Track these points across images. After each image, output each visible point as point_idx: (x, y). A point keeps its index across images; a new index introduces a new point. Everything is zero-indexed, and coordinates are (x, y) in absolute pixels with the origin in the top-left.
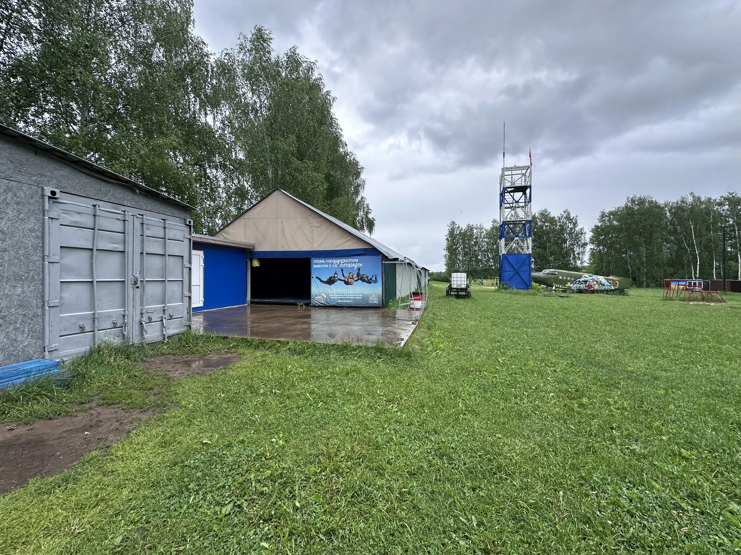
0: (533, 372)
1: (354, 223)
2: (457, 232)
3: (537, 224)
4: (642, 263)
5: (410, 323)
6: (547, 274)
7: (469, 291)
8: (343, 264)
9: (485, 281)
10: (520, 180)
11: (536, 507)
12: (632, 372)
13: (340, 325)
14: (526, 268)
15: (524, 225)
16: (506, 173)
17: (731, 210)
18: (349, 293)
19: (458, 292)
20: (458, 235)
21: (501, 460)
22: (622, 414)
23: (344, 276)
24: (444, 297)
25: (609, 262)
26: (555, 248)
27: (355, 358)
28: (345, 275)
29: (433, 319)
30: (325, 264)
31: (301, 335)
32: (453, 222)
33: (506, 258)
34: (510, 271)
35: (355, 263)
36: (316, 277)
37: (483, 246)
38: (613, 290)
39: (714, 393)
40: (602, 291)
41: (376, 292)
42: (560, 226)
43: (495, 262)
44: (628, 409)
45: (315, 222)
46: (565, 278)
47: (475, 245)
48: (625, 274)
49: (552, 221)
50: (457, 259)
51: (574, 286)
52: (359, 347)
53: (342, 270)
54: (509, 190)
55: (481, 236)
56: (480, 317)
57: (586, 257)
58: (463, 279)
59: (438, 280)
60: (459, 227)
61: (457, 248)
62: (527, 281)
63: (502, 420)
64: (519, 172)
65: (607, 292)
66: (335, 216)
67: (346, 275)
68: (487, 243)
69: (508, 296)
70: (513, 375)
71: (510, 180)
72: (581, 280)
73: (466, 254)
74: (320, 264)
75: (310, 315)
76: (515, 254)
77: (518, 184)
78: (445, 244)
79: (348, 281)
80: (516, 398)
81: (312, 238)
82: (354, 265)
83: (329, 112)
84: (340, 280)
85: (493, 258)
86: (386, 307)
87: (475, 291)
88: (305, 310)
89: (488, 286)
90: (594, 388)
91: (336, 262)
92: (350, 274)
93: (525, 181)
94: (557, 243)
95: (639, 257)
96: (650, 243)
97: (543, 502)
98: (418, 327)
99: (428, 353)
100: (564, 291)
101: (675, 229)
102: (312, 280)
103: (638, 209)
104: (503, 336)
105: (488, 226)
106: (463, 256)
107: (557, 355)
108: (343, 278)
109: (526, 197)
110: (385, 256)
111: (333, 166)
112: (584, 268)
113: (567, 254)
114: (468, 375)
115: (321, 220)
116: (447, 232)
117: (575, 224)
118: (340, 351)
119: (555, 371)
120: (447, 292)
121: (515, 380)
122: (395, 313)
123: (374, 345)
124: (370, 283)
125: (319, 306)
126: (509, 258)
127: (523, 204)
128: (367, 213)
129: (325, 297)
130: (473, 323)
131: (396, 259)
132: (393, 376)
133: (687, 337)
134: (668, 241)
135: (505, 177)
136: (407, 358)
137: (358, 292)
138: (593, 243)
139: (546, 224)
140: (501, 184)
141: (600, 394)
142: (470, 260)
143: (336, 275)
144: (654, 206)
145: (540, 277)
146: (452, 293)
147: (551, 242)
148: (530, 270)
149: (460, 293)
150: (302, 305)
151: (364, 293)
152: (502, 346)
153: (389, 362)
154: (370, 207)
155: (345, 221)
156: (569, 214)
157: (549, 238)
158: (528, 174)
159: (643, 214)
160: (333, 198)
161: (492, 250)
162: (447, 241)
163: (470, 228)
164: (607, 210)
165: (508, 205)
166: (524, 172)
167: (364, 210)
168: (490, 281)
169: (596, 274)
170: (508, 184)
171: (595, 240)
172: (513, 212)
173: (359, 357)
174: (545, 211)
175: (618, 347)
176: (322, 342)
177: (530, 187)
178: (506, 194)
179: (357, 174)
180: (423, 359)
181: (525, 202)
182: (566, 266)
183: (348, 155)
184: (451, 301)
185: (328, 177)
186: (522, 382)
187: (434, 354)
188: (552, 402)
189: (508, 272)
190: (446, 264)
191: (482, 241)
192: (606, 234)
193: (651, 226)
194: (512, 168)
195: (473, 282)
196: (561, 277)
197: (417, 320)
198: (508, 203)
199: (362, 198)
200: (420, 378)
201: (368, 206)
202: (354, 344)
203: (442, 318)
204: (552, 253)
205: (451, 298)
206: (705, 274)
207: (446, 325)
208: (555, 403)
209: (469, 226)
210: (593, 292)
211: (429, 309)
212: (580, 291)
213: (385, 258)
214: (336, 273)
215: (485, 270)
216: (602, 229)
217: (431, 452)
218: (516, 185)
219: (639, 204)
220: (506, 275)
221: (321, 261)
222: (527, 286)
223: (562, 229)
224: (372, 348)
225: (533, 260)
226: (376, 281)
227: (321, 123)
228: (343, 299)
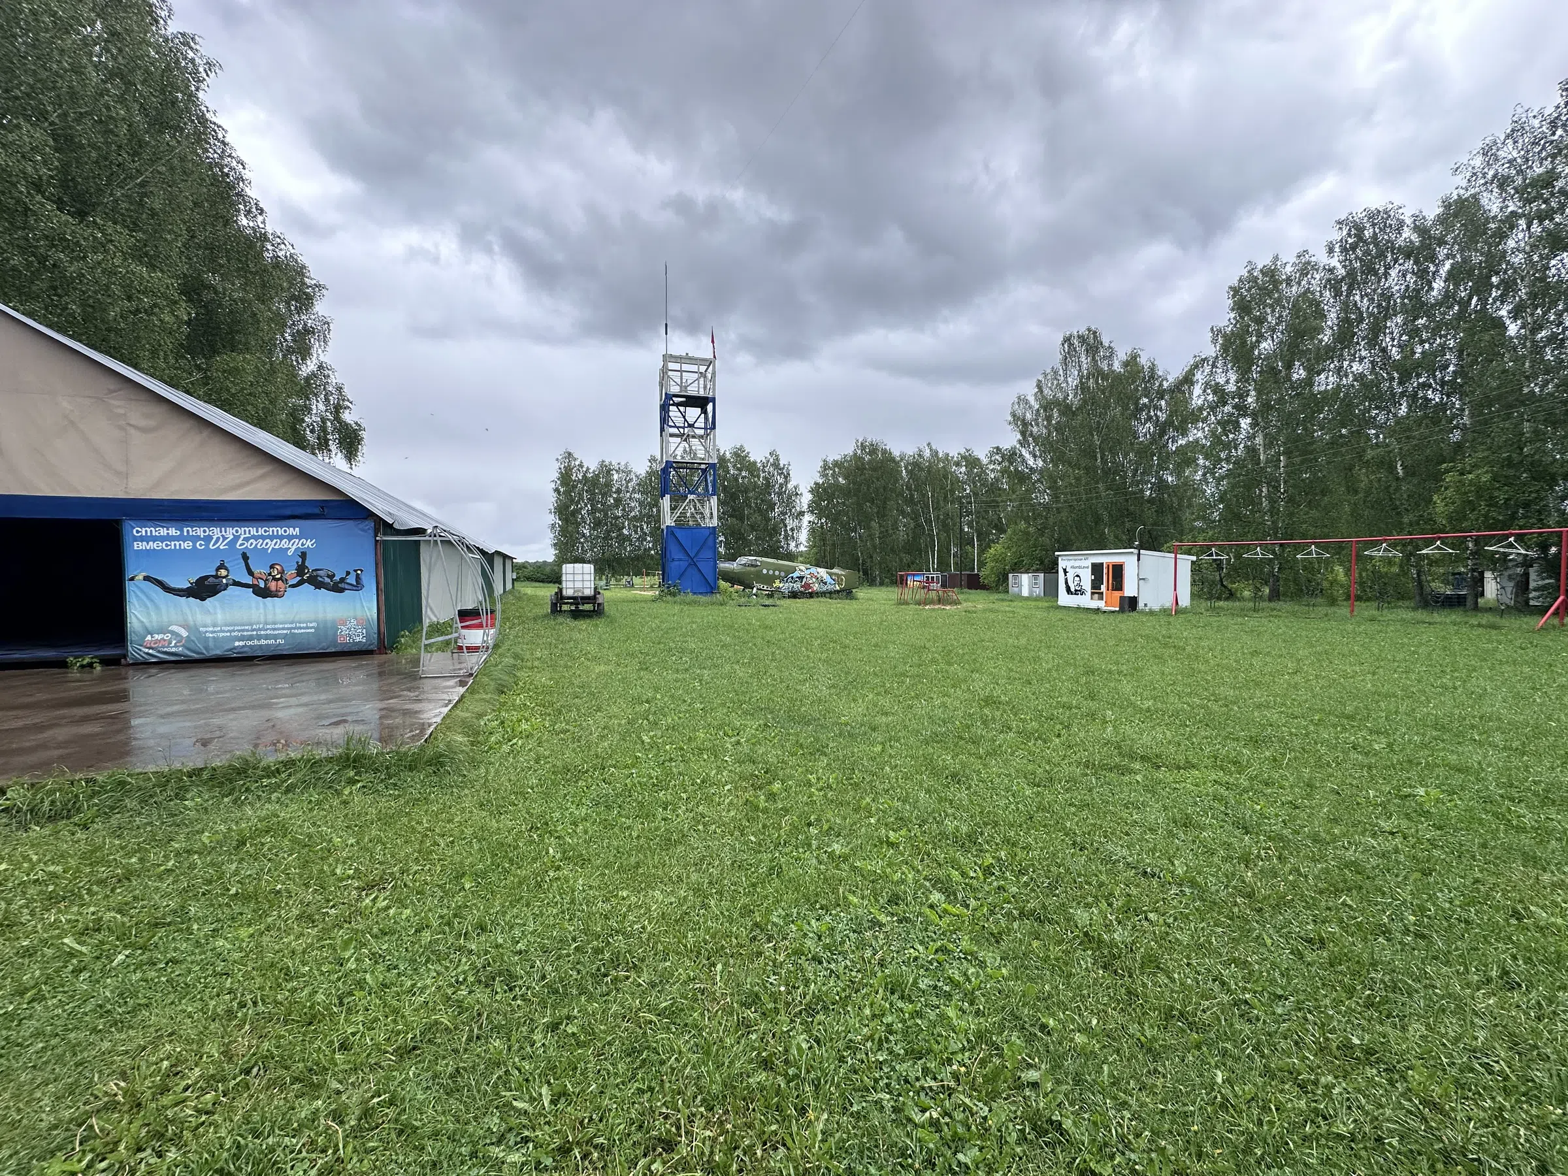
0: (701, 750)
1: (294, 429)
2: (577, 476)
3: (728, 472)
4: (875, 547)
5: (452, 682)
6: (744, 565)
7: (600, 601)
8: (247, 539)
9: (637, 580)
10: (696, 384)
11: (672, 1013)
12: (846, 724)
13: (234, 709)
14: (708, 554)
15: (704, 471)
16: (671, 366)
17: (968, 473)
18: (270, 618)
19: (577, 604)
20: (579, 481)
21: (619, 942)
22: (825, 796)
23: (251, 573)
24: (545, 616)
25: (834, 545)
26: (756, 518)
27: (274, 796)
28: (256, 571)
29: (511, 670)
30: (181, 538)
31: (61, 759)
32: (570, 454)
33: (673, 533)
34: (680, 560)
35: (290, 538)
36: (146, 578)
37: (632, 509)
38: (838, 592)
39: (935, 738)
40: (823, 594)
41: (359, 614)
42: (765, 478)
43: (655, 542)
44: (834, 786)
45: (138, 414)
46: (771, 572)
47: (617, 507)
48: (852, 564)
49: (752, 467)
50: (578, 533)
51: (785, 587)
52: (290, 764)
53: (245, 557)
54: (676, 400)
55: (627, 487)
56: (618, 655)
57: (803, 536)
58: (587, 577)
59: (537, 580)
60: (581, 466)
61: (578, 511)
62: (710, 580)
63: (633, 860)
64: (694, 368)
65: (830, 594)
66: (226, 405)
67: (260, 570)
68: (641, 503)
69: (677, 608)
70: (667, 764)
71: (678, 381)
72: (795, 575)
73: (597, 524)
74: (162, 539)
75: (125, 690)
76: (690, 528)
77: (693, 391)
78: (551, 499)
79: (267, 589)
80: (665, 809)
81: (127, 462)
82: (284, 544)
83: (191, 98)
84: (236, 584)
85: (652, 534)
86: (392, 648)
87: (616, 602)
88: (102, 679)
89: (643, 589)
90: (792, 761)
91: (221, 536)
92: (272, 567)
93: (705, 388)
94: (760, 510)
95: (871, 536)
96: (884, 516)
97: (686, 998)
98: (472, 691)
99: (491, 748)
100: (770, 596)
101: (911, 496)
102: (130, 588)
103: (870, 461)
104: (657, 689)
105: (641, 468)
106: (591, 529)
107: (745, 713)
108: (248, 580)
109: (706, 418)
110: (385, 522)
111: (213, 260)
112: (801, 554)
113: (775, 531)
114: (576, 782)
115: (158, 410)
116: (556, 475)
117: (787, 477)
118: (221, 784)
119: (738, 743)
120: (554, 605)
121: (669, 774)
122: (416, 662)
123: (336, 752)
124: (342, 590)
125: (161, 664)
126: (678, 534)
127: (701, 432)
128: (338, 409)
129: (184, 633)
130: (602, 668)
131: (420, 531)
132: (386, 820)
133: (916, 659)
134: (903, 513)
135: (670, 373)
136: (430, 770)
137: (303, 616)
138: (812, 512)
139: (744, 474)
140: (661, 386)
141: (800, 770)
142: (607, 537)
143: (223, 572)
144: (888, 458)
145: (732, 572)
146: (565, 607)
147: (750, 507)
148: (717, 556)
149: (581, 608)
150: (90, 665)
151: (321, 616)
152: (653, 709)
153: (381, 787)
154: (347, 391)
155: (262, 423)
156: (778, 460)
157: (747, 499)
158: (709, 376)
159: (874, 469)
160: (215, 352)
161: (649, 517)
162: (555, 495)
163: (605, 469)
164: (830, 459)
165: (675, 431)
166: (703, 369)
167: (327, 400)
168: (648, 580)
169: (818, 565)
170: (675, 389)
171: (814, 507)
172: (685, 444)
173: (288, 790)
174: (741, 449)
175: (833, 686)
176: (151, 768)
177: (713, 400)
178: (671, 408)
179: (304, 299)
180: (474, 764)
181: (706, 428)
182: (774, 552)
183: (267, 240)
184: (561, 624)
185: (192, 289)
186: (680, 774)
187: (506, 748)
188: (727, 801)
189: (678, 561)
190: (555, 545)
191: (630, 498)
192: (830, 498)
193: (885, 488)
194: (681, 357)
195: (613, 582)
196: (765, 571)
197: (471, 675)
198: (675, 427)
199: (321, 367)
200: (463, 810)
201: (339, 389)
202: (270, 760)
203: (536, 663)
204: (753, 528)
205: (560, 619)
206: (943, 565)
207: (543, 679)
208: (731, 803)
209: (602, 463)
210: (811, 595)
211: (507, 644)
212: (794, 595)
213: (383, 526)
214: (222, 566)
215: (638, 558)
216: (825, 490)
217: (465, 979)
218: (690, 393)
219: (870, 453)
220: (674, 567)
221: (163, 532)
222: (712, 589)
223: (768, 485)
224: (330, 760)
225: (722, 538)
226: (358, 586)
227: (160, 124)
228: (251, 638)
